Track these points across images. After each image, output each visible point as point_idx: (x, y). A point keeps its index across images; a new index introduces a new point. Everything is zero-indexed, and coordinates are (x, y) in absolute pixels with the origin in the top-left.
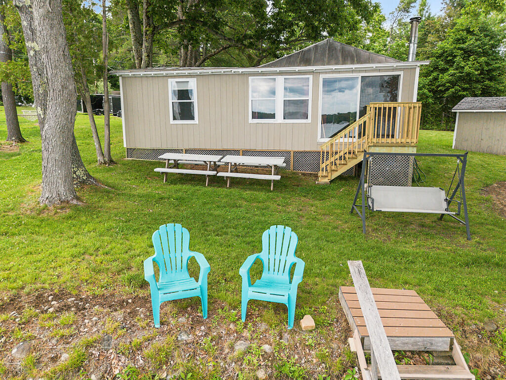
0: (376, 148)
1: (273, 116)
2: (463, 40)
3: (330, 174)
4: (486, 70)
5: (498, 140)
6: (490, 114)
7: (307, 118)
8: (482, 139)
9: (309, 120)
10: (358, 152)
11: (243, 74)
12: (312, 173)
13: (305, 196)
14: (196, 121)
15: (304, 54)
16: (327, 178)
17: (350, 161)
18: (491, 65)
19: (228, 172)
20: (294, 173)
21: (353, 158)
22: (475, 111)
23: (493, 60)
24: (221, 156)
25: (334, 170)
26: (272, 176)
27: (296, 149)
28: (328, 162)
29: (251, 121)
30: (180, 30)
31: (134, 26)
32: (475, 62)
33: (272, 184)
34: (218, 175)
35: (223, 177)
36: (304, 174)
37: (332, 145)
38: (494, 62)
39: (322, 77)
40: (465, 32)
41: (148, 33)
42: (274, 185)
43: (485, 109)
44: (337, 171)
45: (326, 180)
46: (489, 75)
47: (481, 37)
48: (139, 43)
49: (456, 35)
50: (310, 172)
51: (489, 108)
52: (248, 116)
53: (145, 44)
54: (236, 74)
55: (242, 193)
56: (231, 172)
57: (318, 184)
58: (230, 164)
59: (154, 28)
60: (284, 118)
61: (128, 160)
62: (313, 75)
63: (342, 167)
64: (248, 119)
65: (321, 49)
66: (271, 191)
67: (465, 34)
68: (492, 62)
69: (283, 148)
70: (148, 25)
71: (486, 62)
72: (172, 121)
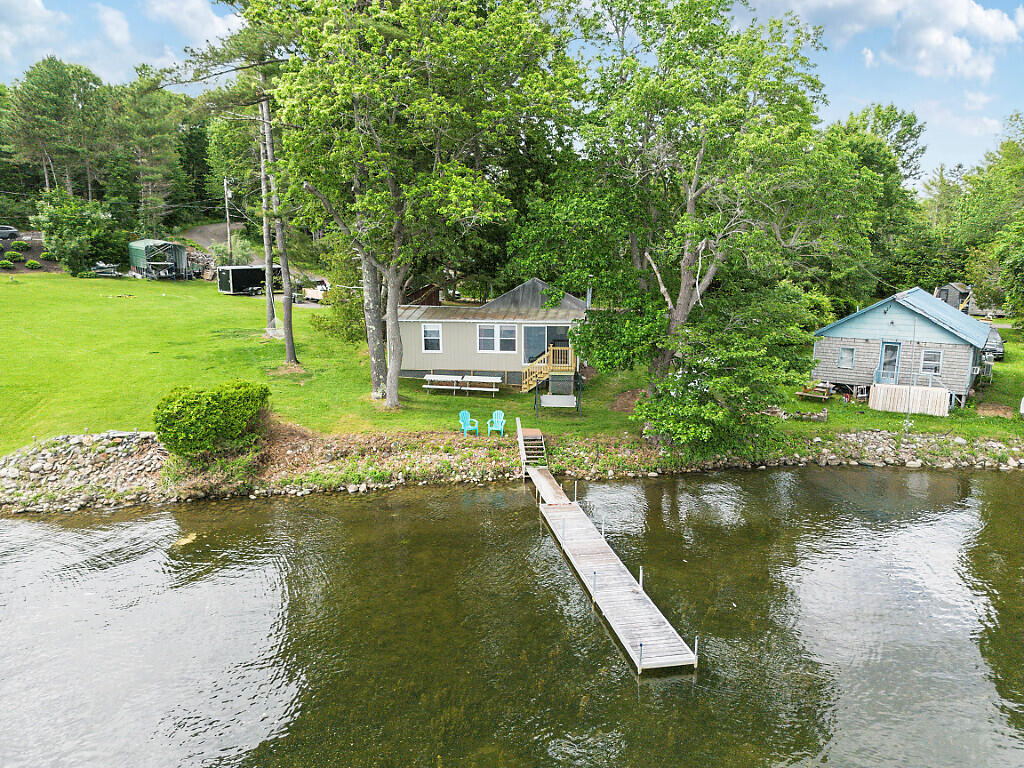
3: (528, 387)
9: (516, 352)
13: (514, 400)
14: (442, 351)
19: (467, 387)
20: (507, 386)
24: (462, 376)
26: (494, 389)
27: (508, 371)
28: (527, 380)
29: (478, 351)
33: (494, 393)
34: (461, 389)
35: (465, 390)
36: (513, 387)
37: (531, 368)
44: (532, 385)
45: (527, 391)
56: (470, 387)
57: (522, 393)
58: (468, 382)
60: (501, 350)
63: (536, 382)
66: (493, 398)
69: (500, 370)
72: (424, 351)
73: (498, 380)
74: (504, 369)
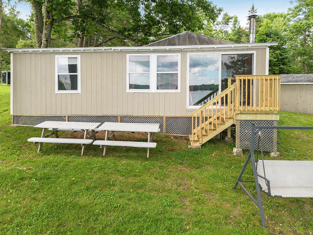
0: (242, 115)
1: (147, 87)
2: (264, 40)
3: (201, 139)
4: (280, 59)
5: (310, 104)
6: (302, 86)
7: (177, 88)
8: (298, 104)
9: (179, 90)
10: (226, 118)
11: (121, 51)
12: (182, 135)
13: (181, 164)
14: (79, 90)
15: (170, 41)
16: (198, 143)
17: (218, 127)
18: (283, 55)
19: (104, 140)
20: (167, 137)
21: (221, 124)
22: (291, 83)
23: (283, 52)
24: (99, 123)
25: (204, 135)
26: (148, 143)
27: (169, 115)
28: (199, 128)
29: (128, 90)
30: (74, 22)
31: (37, 19)
32: (273, 53)
33: (148, 151)
34: (94, 144)
35: (99, 146)
36: (175, 137)
37: (202, 112)
38: (284, 54)
39: (189, 55)
40: (265, 35)
41: (47, 23)
42: (150, 152)
43: (298, 82)
44: (207, 136)
45: (198, 145)
46: (282, 62)
47: (275, 39)
48: (40, 31)
49: (260, 38)
50: (180, 135)
51: (301, 81)
52: (126, 86)
53: (45, 32)
54: (115, 52)
55: (118, 163)
56: (109, 139)
57: (191, 148)
58: (107, 132)
59: (53, 19)
60: (158, 88)
61: (12, 127)
62: (181, 53)
63: (212, 132)
64: (126, 89)
65: (183, 38)
66: (147, 159)
67: (265, 37)
68: (283, 54)
69: (156, 114)
70: (48, 17)
71: (280, 54)
72: (57, 91)
73: (154, 128)
74: (161, 114)
